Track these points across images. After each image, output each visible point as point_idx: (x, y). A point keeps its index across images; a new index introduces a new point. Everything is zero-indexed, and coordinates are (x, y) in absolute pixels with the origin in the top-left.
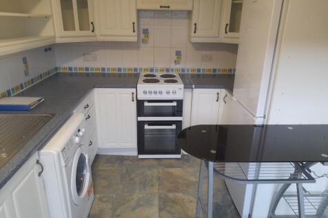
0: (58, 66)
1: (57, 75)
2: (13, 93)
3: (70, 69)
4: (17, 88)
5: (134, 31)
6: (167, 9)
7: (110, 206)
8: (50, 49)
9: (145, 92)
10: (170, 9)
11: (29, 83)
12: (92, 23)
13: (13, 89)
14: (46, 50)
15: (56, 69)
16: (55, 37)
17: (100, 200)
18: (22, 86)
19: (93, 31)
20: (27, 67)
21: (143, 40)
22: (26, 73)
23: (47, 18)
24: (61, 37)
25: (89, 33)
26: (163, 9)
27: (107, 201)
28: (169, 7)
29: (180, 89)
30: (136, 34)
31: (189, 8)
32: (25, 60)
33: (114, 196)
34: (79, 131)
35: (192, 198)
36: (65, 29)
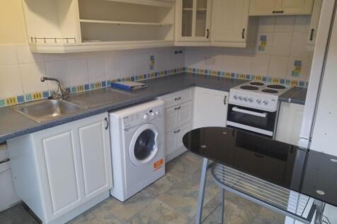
0: (186, 66)
1: (184, 74)
2: (137, 79)
3: (194, 70)
4: (141, 77)
5: (243, 37)
6: (280, 14)
7: (171, 185)
8: (181, 52)
9: (235, 97)
10: (284, 14)
11: (152, 75)
12: (208, 30)
13: (137, 77)
14: (176, 52)
15: (184, 69)
16: (174, 41)
17: (169, 178)
18: (145, 76)
19: (207, 37)
20: (153, 63)
21: (259, 47)
22: (151, 68)
23: (170, 26)
24: (179, 42)
25: (204, 38)
26: (275, 14)
27: (172, 181)
28: (282, 12)
29: (274, 100)
30: (244, 40)
31: (308, 12)
32: (152, 58)
33: (180, 180)
34: (151, 111)
35: (243, 214)
36: (183, 35)
